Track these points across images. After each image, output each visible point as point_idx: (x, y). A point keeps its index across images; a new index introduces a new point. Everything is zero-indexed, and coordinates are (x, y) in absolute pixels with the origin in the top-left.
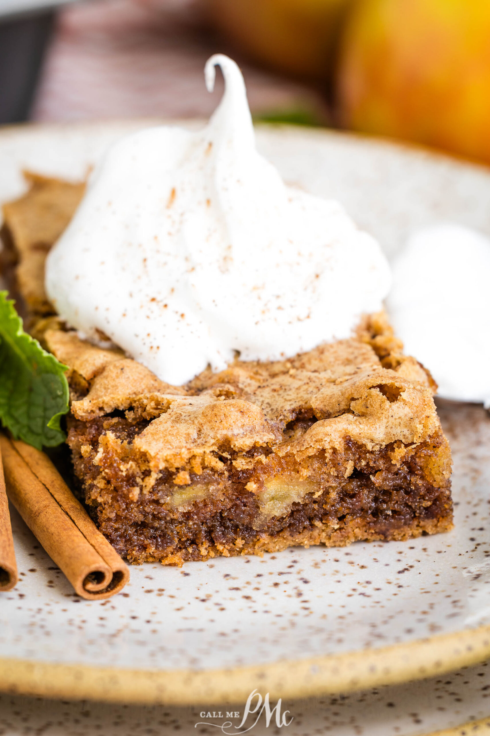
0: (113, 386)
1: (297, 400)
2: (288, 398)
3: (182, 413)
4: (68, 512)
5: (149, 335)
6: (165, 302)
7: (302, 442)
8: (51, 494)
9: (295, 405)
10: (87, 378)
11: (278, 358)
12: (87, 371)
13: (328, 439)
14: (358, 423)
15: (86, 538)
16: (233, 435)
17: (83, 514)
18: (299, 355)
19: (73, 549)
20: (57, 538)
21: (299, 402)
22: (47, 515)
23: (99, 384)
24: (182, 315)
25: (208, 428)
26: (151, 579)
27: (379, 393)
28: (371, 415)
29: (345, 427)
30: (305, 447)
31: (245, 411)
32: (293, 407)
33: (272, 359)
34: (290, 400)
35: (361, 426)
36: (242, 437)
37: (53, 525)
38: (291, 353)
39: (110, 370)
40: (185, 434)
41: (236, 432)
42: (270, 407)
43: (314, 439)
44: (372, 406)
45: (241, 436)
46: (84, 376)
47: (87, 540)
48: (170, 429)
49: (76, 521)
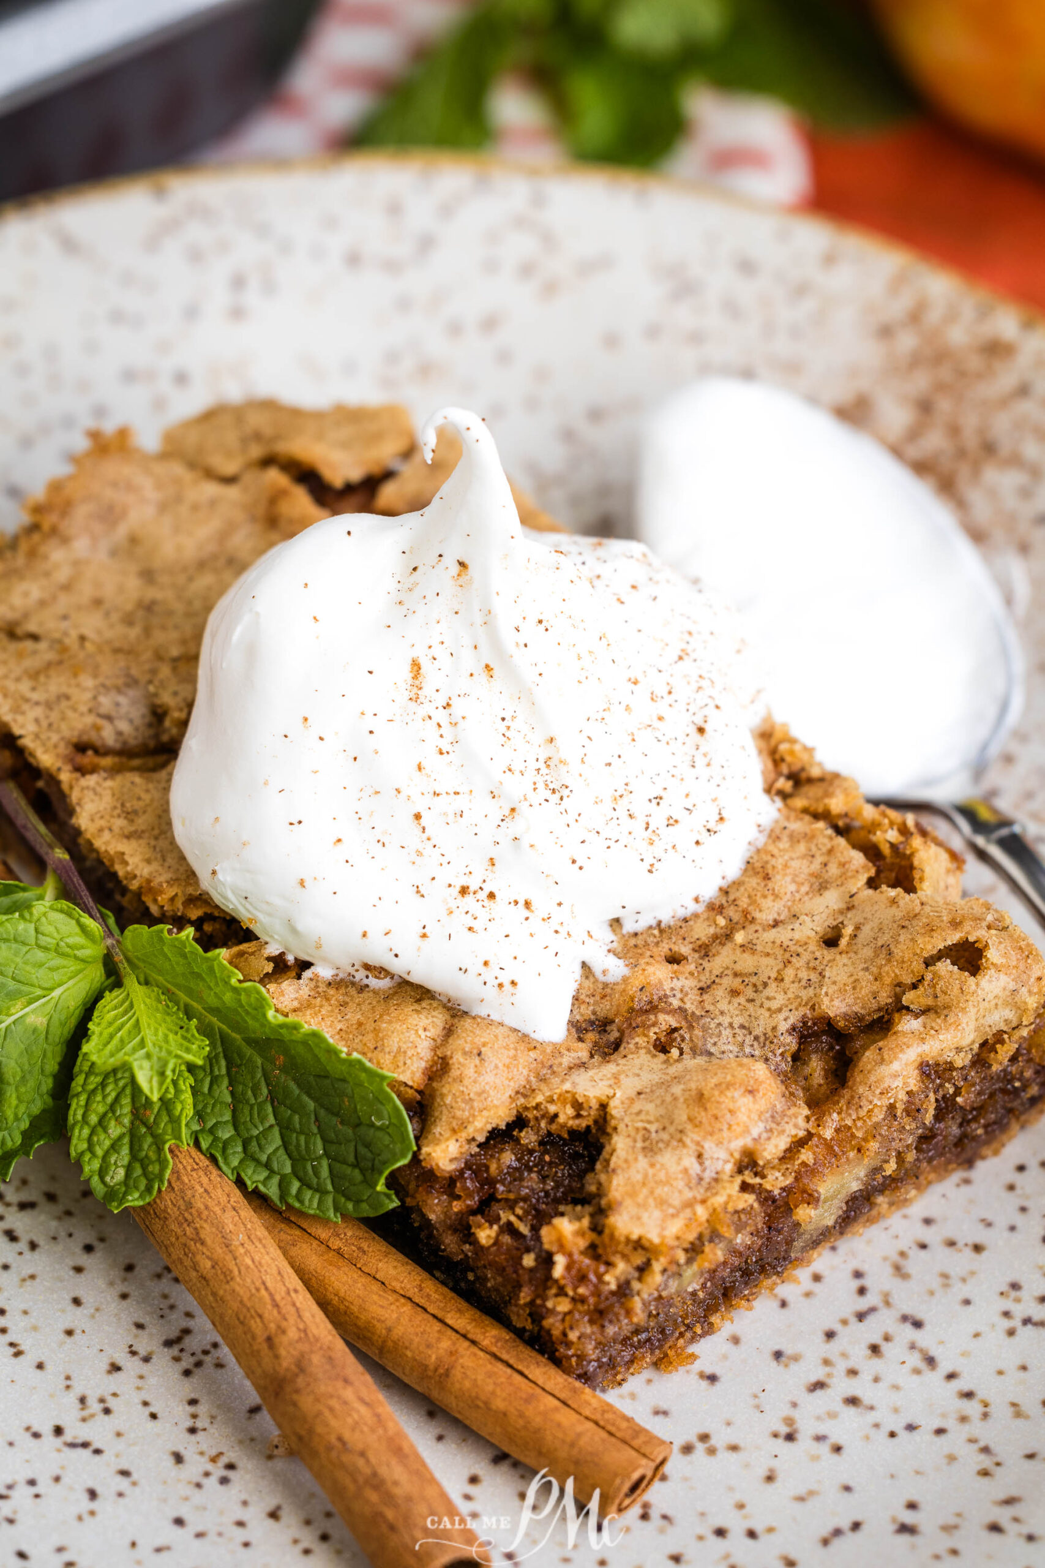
0: (479, 1094)
1: (793, 1007)
2: (775, 1005)
3: (648, 1126)
4: (498, 1354)
5: (486, 963)
6: (488, 889)
7: (856, 1099)
8: (434, 1316)
9: (794, 1018)
10: (415, 1086)
11: (692, 907)
12: (413, 1073)
13: (898, 1083)
14: (933, 1032)
15: (568, 1406)
16: (755, 1140)
17: (526, 1352)
18: (725, 892)
19: (572, 1445)
20: (521, 1422)
21: (797, 1009)
22: (469, 1373)
23: (449, 1093)
24: (527, 904)
25: (713, 1146)
26: (665, 1413)
27: (951, 967)
28: (947, 1007)
29: (919, 1050)
30: (865, 1109)
31: (755, 1087)
32: (791, 1021)
33: (681, 913)
34: (780, 1010)
35: (941, 1037)
36: (769, 1139)
37: (493, 1393)
38: (709, 891)
39: (459, 1063)
40: (681, 1172)
41: (755, 1133)
42: (750, 1033)
43: (878, 1092)
44: (945, 993)
45: (765, 1135)
46: (410, 1083)
47: (573, 1409)
48: (651, 1171)
49: (526, 1372)
